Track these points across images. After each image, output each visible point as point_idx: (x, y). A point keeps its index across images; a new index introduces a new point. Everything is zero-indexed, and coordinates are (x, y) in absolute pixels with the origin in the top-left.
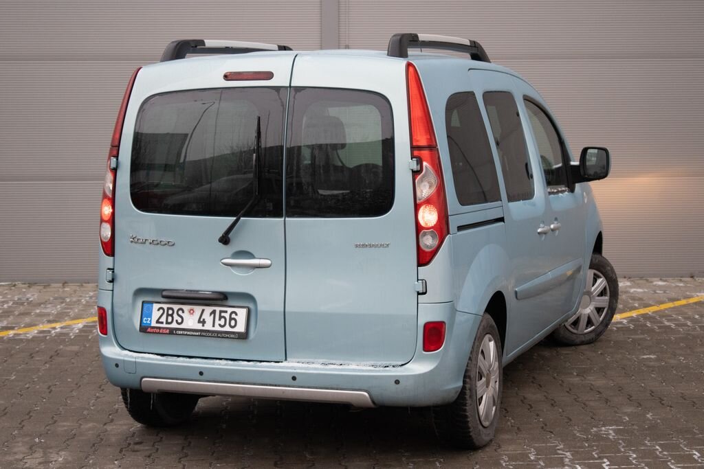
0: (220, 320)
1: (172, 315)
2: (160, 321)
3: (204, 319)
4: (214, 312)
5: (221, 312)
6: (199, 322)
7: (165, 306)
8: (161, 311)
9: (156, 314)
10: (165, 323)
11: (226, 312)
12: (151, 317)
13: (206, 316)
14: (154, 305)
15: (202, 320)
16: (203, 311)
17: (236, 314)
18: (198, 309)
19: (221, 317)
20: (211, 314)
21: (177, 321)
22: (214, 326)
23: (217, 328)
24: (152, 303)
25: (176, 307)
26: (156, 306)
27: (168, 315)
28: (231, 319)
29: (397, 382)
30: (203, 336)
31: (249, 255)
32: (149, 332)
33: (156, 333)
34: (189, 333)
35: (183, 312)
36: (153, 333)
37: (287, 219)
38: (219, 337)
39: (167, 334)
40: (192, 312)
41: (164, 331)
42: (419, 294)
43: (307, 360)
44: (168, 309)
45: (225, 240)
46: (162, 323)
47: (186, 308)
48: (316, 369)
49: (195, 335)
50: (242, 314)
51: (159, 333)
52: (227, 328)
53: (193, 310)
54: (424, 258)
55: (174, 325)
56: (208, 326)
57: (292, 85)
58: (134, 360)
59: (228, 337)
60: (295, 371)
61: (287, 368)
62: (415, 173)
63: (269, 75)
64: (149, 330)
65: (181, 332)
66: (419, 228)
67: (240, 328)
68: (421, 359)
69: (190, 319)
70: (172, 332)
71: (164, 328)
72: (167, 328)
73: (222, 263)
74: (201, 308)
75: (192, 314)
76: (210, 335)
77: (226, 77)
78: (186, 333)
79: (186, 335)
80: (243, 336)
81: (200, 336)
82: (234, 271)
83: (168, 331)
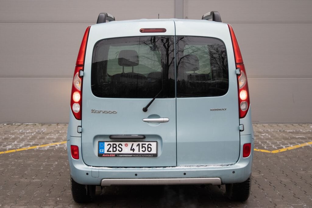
0: (142, 148)
1: (116, 147)
2: (109, 150)
3: (133, 149)
4: (139, 145)
5: (142, 144)
6: (131, 150)
7: (112, 143)
8: (109, 146)
9: (106, 147)
10: (112, 151)
11: (145, 144)
12: (104, 149)
13: (135, 147)
14: (105, 143)
15: (132, 149)
16: (133, 144)
17: (151, 145)
18: (130, 144)
19: (142, 147)
20: (137, 146)
21: (119, 150)
22: (139, 151)
23: (141, 152)
24: (104, 142)
25: (117, 143)
26: (106, 144)
27: (113, 147)
28: (148, 148)
29: (234, 172)
30: (134, 156)
31: (157, 116)
32: (103, 156)
33: (107, 157)
34: (126, 156)
35: (122, 145)
36: (106, 156)
37: (177, 98)
38: (143, 157)
39: (114, 157)
40: (126, 145)
41: (112, 155)
42: (240, 131)
43: (189, 165)
44: (113, 144)
45: (145, 110)
46: (111, 151)
47: (123, 143)
48: (195, 169)
49: (129, 157)
50: (154, 145)
51: (109, 156)
52: (147, 152)
53: (127, 144)
54: (242, 115)
55: (117, 152)
56: (136, 152)
57: (176, 35)
58: (98, 171)
59: (147, 156)
60: (184, 170)
61: (181, 169)
62: (238, 75)
63: (164, 30)
64: (104, 155)
65: (122, 156)
66: (240, 100)
67: (154, 151)
68: (242, 161)
69: (126, 149)
70: (116, 155)
71: (112, 154)
72: (113, 154)
73: (143, 121)
74: (132, 143)
75: (127, 146)
76: (138, 156)
77: (141, 31)
78: (124, 156)
79: (125, 156)
80: (155, 155)
81: (132, 156)
82: (150, 124)
83: (114, 155)
